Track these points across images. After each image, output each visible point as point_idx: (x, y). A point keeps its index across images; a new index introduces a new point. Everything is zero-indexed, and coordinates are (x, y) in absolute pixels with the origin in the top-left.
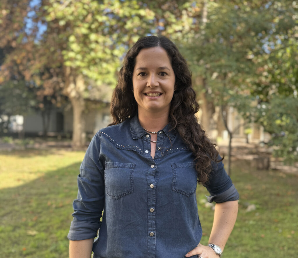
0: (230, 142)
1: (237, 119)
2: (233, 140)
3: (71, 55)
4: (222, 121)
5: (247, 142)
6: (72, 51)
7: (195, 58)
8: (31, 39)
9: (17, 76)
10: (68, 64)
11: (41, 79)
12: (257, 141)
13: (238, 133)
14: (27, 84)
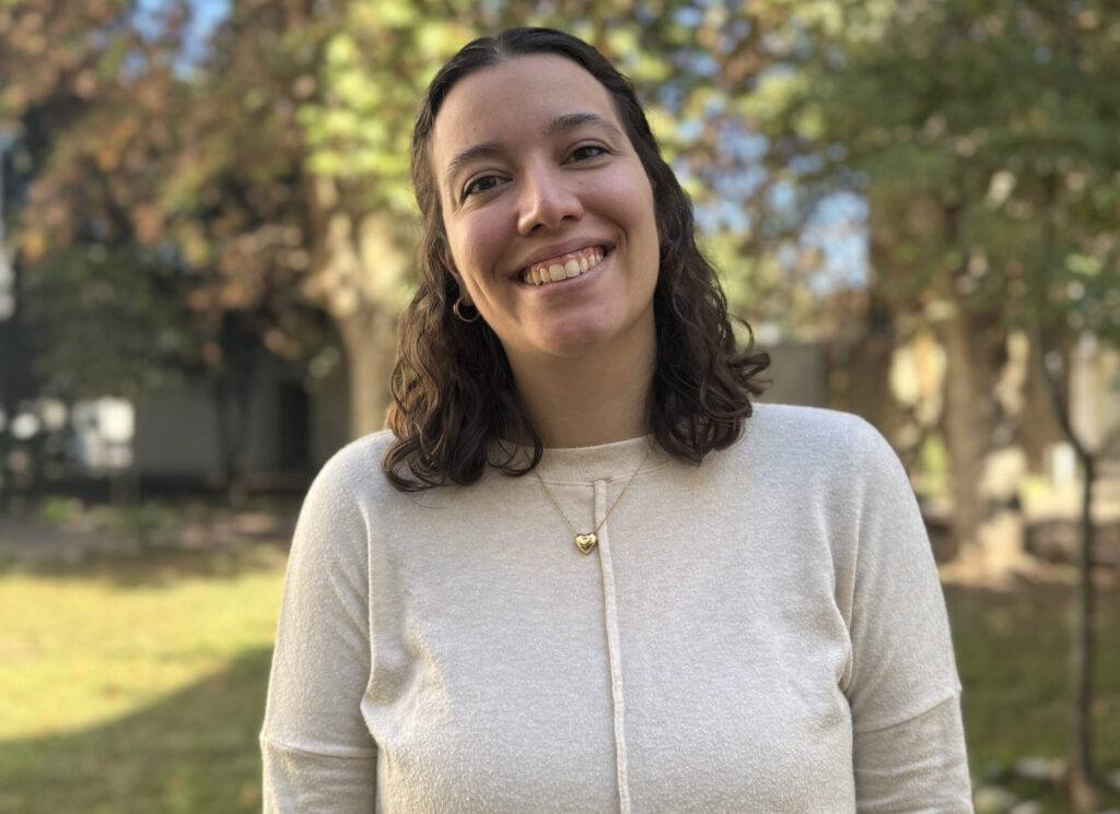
0: (1088, 498)
2: (1103, 488)
3: (339, 122)
4: (1044, 399)
6: (344, 105)
7: (906, 108)
8: (161, 58)
10: (325, 164)
11: (209, 236)
14: (147, 258)
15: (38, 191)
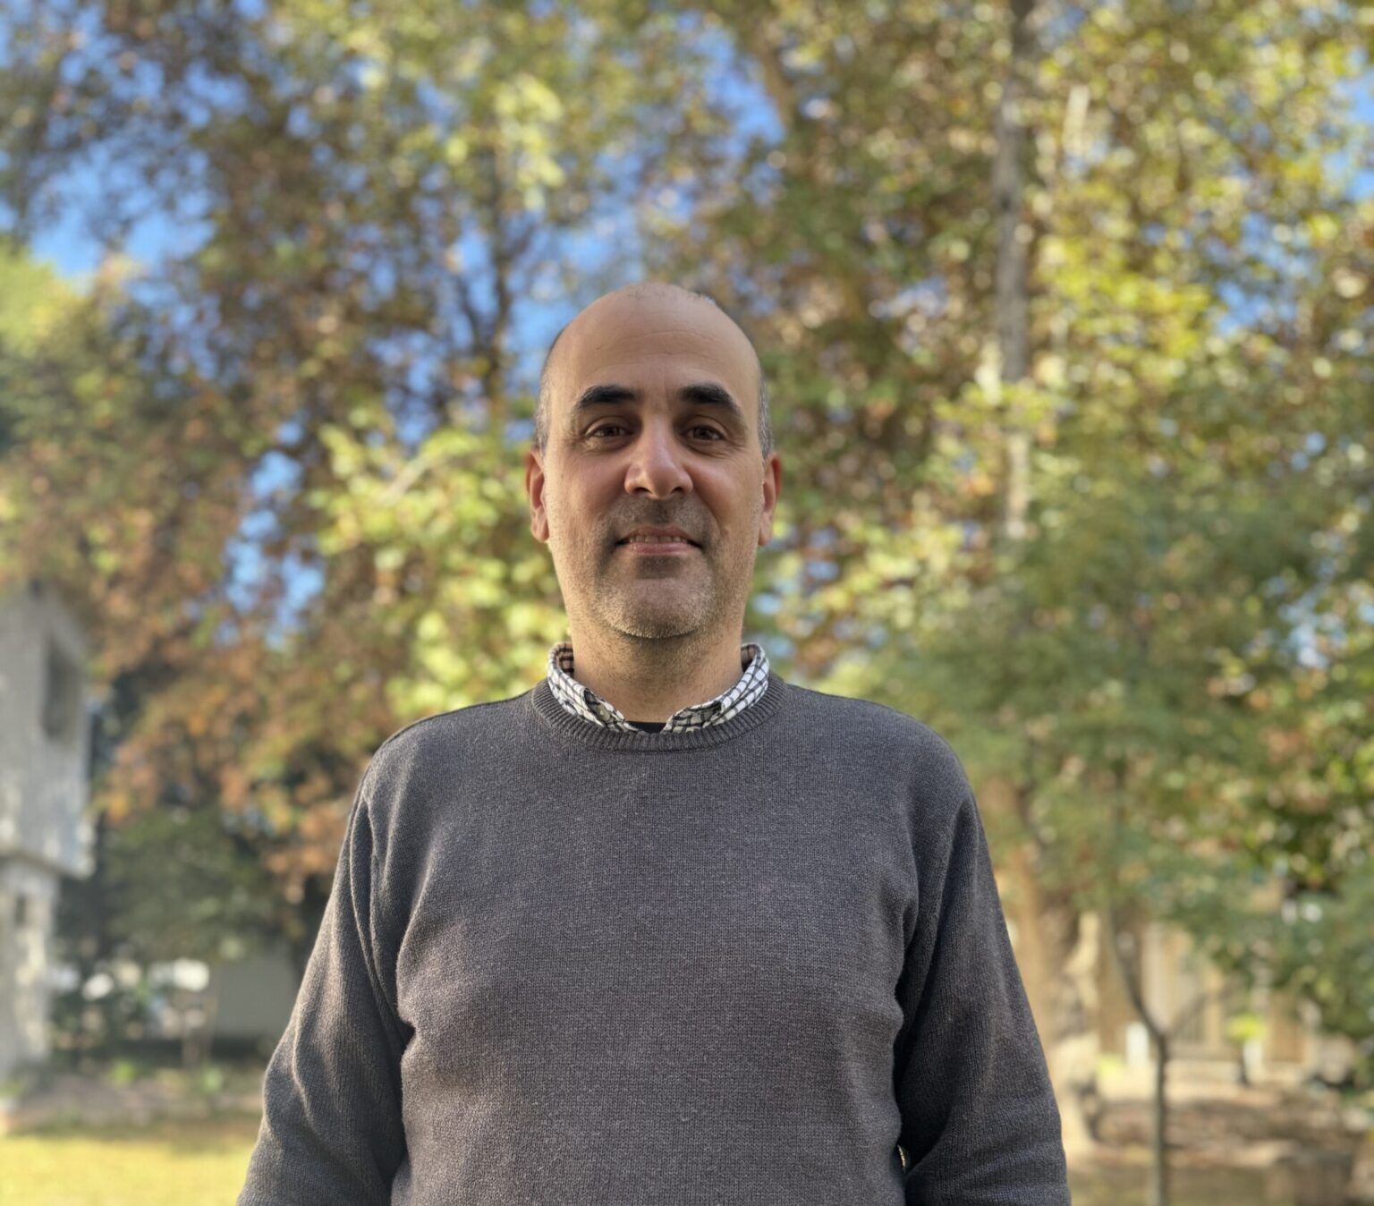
0: (1162, 1079)
1: (1189, 968)
2: (1175, 1069)
3: (427, 696)
4: (1117, 978)
5: (1244, 1081)
6: (433, 678)
7: (980, 694)
8: (252, 630)
9: (189, 789)
11: (295, 804)
12: (1290, 1077)
13: (1197, 1036)
14: (230, 821)
15: (125, 754)
